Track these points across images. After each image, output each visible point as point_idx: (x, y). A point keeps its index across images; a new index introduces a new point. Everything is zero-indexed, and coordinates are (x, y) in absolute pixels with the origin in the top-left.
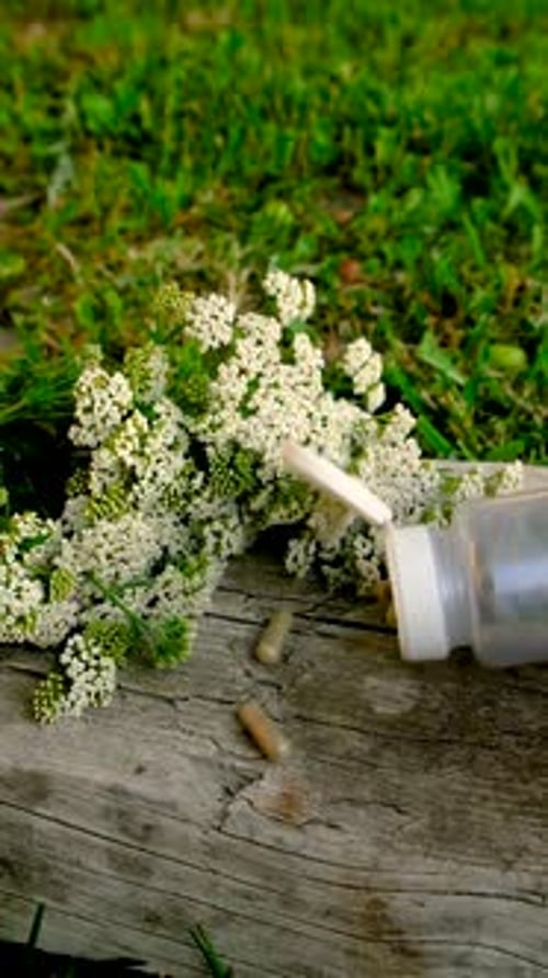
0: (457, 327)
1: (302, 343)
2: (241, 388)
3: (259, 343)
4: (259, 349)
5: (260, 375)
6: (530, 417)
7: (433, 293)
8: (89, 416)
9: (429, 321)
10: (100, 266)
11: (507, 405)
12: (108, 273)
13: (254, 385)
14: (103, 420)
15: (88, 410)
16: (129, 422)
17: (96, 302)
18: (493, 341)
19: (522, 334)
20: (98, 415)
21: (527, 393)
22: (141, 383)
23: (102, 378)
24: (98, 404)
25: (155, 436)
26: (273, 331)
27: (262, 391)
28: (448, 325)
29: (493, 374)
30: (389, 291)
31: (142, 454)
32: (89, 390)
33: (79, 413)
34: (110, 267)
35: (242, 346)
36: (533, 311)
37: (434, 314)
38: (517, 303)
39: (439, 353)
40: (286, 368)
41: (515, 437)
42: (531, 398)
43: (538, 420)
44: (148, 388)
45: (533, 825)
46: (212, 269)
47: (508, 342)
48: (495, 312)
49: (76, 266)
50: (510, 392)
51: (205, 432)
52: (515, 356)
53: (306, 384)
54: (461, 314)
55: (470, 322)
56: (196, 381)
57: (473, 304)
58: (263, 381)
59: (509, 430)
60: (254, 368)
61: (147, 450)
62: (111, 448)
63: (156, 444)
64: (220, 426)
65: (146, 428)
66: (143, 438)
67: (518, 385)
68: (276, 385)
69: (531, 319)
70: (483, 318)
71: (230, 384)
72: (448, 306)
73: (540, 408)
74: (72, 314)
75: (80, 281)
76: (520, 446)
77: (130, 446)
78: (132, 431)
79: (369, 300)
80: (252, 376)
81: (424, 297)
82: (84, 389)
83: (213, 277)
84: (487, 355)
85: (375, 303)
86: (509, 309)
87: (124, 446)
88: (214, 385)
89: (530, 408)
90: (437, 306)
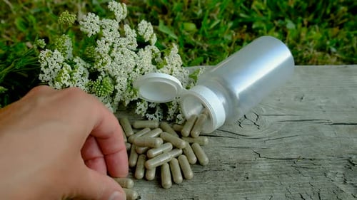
0: (169, 18)
1: (127, 28)
2: (107, 48)
3: (111, 30)
4: (111, 33)
5: (114, 43)
6: (202, 48)
7: (158, 6)
8: (47, 69)
9: (159, 16)
10: (22, 5)
11: (194, 45)
12: (26, 8)
13: (112, 47)
14: (54, 70)
15: (47, 67)
16: (64, 68)
17: (24, 21)
18: (184, 22)
19: (193, 18)
20: (51, 68)
21: (199, 39)
22: (64, 52)
23: (49, 53)
24: (50, 64)
25: (76, 72)
26: (116, 25)
27: (115, 49)
28: (166, 17)
29: (187, 34)
30: (140, 7)
31: (71, 80)
32: (45, 58)
33: (42, 69)
34: (26, 6)
35: (105, 32)
36: (195, 9)
37: (160, 13)
38: (189, 7)
39: (165, 27)
40: (123, 39)
41: (198, 56)
42: (201, 41)
43: (205, 49)
44: (66, 54)
45: (243, 195)
46: (70, 3)
47: (188, 21)
48: (181, 11)
49: (12, 6)
50: (193, 40)
51: (100, 67)
52: (192, 27)
53: (131, 44)
54: (170, 13)
55: (173, 16)
56: (89, 49)
57: (173, 9)
58: (116, 46)
59: (195, 53)
60: (111, 40)
61: (74, 78)
62: (59, 81)
63: (77, 75)
64: (105, 63)
65: (71, 70)
66: (71, 74)
67: (195, 37)
68: (121, 46)
69: (196, 12)
70: (179, 13)
71: (102, 47)
72: (164, 10)
73: (205, 44)
74: (15, 26)
75: (14, 13)
76: (201, 59)
77: (67, 78)
78: (66, 72)
79: (134, 10)
80: (111, 44)
81: (154, 8)
82: (43, 58)
83: (71, 6)
84: (183, 27)
85: (136, 12)
86: (186, 9)
87: (64, 79)
88: (96, 48)
89: (201, 44)
90: (160, 11)
